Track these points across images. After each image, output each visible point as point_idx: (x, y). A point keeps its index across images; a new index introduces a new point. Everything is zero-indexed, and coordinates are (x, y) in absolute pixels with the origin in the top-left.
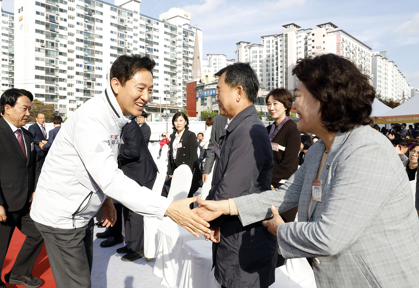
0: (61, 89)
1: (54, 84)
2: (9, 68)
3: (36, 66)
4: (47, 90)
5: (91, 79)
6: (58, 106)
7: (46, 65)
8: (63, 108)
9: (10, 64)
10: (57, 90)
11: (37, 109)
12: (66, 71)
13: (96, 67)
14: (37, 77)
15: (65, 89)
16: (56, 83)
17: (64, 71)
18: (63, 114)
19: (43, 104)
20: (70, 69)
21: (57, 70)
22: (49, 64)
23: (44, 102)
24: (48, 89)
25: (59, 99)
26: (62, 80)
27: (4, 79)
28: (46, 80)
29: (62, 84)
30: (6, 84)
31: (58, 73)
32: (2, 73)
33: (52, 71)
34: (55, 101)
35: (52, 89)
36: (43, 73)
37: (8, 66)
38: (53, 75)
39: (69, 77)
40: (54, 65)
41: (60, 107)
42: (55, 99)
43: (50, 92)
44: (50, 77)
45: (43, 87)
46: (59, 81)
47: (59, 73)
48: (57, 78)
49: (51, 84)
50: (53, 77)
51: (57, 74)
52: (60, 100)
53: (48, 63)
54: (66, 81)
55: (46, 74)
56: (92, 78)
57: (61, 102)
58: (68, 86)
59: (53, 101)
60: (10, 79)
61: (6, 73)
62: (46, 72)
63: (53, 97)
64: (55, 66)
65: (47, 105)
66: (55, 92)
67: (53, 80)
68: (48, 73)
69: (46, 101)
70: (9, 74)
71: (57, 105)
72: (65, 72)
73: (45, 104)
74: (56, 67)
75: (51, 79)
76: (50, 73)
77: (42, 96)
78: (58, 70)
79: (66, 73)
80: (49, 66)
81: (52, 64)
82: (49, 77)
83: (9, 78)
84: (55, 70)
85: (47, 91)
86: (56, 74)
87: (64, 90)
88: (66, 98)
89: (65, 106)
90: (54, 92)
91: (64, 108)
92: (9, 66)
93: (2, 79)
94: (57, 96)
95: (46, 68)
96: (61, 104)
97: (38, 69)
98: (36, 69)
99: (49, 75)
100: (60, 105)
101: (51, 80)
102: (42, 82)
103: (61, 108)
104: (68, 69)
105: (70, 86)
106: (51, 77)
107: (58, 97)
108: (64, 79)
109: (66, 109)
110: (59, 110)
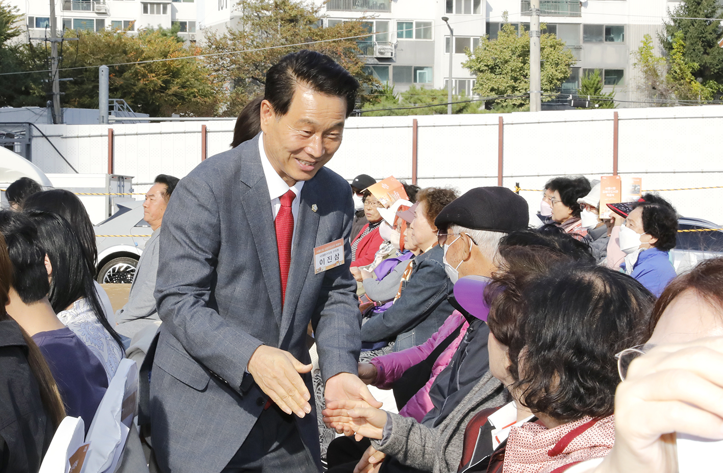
6: (393, 29)
8: (414, 39)
18: (416, 69)
34: (374, 7)
41: (400, 35)
65: (334, 23)
69: (332, 6)
71: (383, 25)
89: (425, 29)
91: (418, 36)
96: (405, 16)
100: (400, 25)
103: (404, 39)
109: (433, 43)
110: (396, 47)
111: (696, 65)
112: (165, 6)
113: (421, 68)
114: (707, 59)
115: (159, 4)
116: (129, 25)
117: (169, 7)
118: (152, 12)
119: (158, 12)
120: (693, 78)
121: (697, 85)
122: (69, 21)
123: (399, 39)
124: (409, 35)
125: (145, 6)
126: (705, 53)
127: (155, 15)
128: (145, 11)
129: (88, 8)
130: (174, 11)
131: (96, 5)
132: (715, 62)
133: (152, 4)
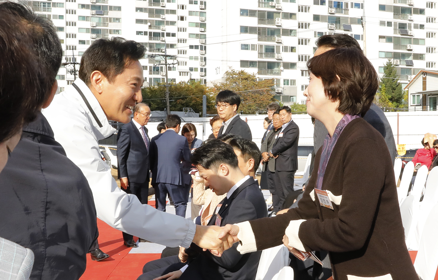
0: (285, 49)
1: (274, 41)
2: (200, 16)
3: (241, 10)
4: (262, 54)
5: (342, 27)
6: (282, 82)
7: (259, 6)
8: (290, 85)
9: (201, 9)
10: (278, 52)
11: (244, 89)
12: (295, 14)
13: (352, 3)
14: (245, 30)
15: (293, 49)
16: (277, 38)
17: (291, 16)
18: (291, 96)
19: (254, 80)
20: (302, 11)
21: (279, 13)
22: (264, 3)
23: (257, 76)
24: (264, 51)
25: (282, 68)
26: (288, 32)
27: (192, 38)
28: (259, 34)
29: (287, 41)
30: (195, 46)
31: (280, 19)
32: (189, 26)
33: (270, 16)
34: (275, 74)
35: (270, 51)
36: (253, 22)
37: (199, 13)
38: (273, 23)
39: (301, 26)
40: (274, 5)
41: (284, 84)
42: (275, 69)
43: (266, 56)
44: (266, 28)
45: (253, 47)
46: (283, 35)
47: (282, 20)
48: (279, 30)
49: (268, 40)
50: (271, 28)
51: (279, 21)
52: (285, 70)
53: (262, 3)
54: (296, 33)
55: (259, 23)
56: (344, 26)
57: (287, 74)
58: (299, 44)
59: (272, 73)
60: (201, 36)
61: (196, 26)
62: (259, 20)
63: (271, 66)
64: (274, 7)
65: (261, 80)
66: (276, 55)
67: (272, 33)
68: (263, 20)
69: (259, 73)
70: (201, 27)
71: (278, 80)
72: (293, 16)
73: (258, 80)
74: (276, 8)
75: (268, 31)
76: (267, 21)
77: (252, 64)
78: (281, 14)
79: (295, 19)
80: (265, 7)
81: (270, 2)
82: (264, 29)
83: (201, 34)
84: (274, 14)
85: (260, 54)
86: (277, 21)
87: (292, 51)
88: (295, 67)
89: (293, 82)
90: (273, 57)
91: (291, 85)
92: (201, 12)
93: (189, 37)
94: (278, 64)
95: (259, 11)
96: (286, 78)
97: (245, 14)
98: (242, 15)
99: (265, 24)
100: (284, 80)
101: (268, 34)
102: (252, 39)
103: (286, 86)
104: (299, 11)
105: (302, 44)
106: (268, 28)
107: (281, 64)
108: (291, 31)
109: (296, 87)
110: (283, 88)
111: (390, 96)
112: (187, 73)
113: (292, 96)
114: (393, 94)
115: (185, 72)
116: (174, 80)
117: (189, 73)
118: (183, 75)
119: (185, 75)
120: (389, 101)
121: (390, 103)
122: (152, 79)
123: (285, 86)
124: (288, 84)
125: (180, 72)
126: (393, 92)
127: (184, 76)
128: (180, 75)
129: (158, 74)
130: (191, 75)
131: (161, 73)
132: (396, 95)
133: (183, 72)
